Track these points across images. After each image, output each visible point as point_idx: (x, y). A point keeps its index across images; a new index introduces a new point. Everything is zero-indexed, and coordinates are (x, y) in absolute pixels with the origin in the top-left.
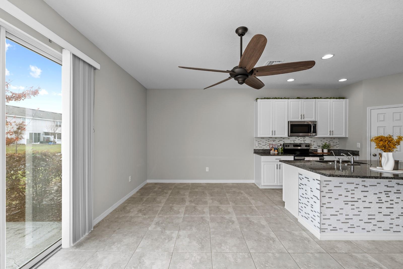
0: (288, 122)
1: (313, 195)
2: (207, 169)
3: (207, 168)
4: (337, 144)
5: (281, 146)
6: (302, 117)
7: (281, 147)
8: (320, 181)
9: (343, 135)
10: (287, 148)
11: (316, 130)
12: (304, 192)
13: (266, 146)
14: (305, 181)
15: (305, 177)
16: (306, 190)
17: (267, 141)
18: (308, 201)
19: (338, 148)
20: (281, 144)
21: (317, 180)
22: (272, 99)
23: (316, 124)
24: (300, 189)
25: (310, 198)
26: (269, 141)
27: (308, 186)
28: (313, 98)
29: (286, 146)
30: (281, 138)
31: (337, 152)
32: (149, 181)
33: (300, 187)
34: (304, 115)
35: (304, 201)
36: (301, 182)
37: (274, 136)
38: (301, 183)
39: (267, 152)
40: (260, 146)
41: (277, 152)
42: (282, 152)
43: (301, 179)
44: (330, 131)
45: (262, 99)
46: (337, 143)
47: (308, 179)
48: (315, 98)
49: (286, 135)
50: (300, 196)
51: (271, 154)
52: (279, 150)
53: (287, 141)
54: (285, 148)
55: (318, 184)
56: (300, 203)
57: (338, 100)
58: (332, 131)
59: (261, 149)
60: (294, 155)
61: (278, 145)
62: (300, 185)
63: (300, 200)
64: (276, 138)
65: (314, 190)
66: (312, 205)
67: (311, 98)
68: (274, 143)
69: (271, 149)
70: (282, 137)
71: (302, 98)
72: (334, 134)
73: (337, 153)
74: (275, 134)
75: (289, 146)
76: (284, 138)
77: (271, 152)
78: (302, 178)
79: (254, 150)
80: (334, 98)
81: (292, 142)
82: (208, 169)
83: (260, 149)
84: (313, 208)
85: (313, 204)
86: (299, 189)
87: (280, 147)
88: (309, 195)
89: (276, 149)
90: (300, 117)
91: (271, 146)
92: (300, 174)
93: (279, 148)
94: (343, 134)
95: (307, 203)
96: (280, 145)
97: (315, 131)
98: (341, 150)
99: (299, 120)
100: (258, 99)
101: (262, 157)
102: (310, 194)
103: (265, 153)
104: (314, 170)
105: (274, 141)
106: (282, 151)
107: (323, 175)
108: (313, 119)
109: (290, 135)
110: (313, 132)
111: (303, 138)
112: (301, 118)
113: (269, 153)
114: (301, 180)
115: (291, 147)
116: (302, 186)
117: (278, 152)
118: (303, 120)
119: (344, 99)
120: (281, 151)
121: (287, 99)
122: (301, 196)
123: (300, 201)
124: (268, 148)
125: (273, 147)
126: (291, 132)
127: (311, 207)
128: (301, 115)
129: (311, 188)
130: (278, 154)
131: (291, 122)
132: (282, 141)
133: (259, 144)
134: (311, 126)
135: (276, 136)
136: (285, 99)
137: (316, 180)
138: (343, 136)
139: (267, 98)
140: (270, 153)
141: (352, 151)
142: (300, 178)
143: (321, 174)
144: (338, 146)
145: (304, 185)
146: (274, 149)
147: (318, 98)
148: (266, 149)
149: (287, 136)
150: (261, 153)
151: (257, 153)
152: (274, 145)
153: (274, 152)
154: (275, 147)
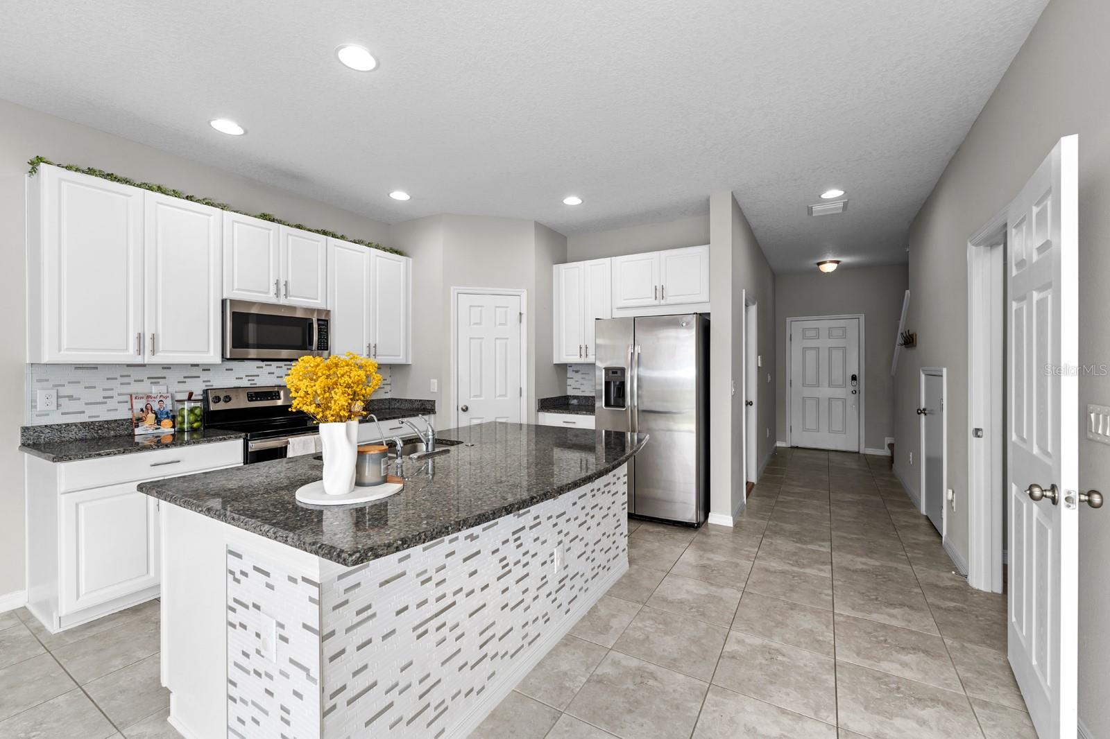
0: (223, 302)
1: (291, 661)
4: (387, 384)
5: (189, 399)
6: (278, 289)
7: (193, 404)
8: (318, 585)
9: (401, 357)
10: (221, 406)
11: (327, 339)
12: (251, 645)
13: (112, 404)
14: (252, 589)
15: (255, 568)
16: (258, 635)
17: (115, 384)
18: (267, 691)
19: (388, 396)
20: (191, 394)
21: (304, 579)
22: (139, 186)
23: (327, 321)
24: (234, 626)
25: (276, 675)
26: (126, 380)
27: (263, 613)
28: (318, 232)
29: (217, 400)
30: (193, 365)
31: (387, 407)
33: (233, 617)
34: (286, 282)
35: (250, 687)
36: (236, 591)
37: (148, 359)
38: (236, 601)
39: (112, 433)
40: (67, 405)
41: (174, 427)
42: (195, 425)
43: (238, 575)
44: (369, 345)
45: (69, 168)
46: (385, 382)
47: (267, 574)
48: (325, 233)
49: (214, 356)
50: (231, 665)
51: (137, 439)
52: (179, 419)
53: (224, 380)
54: (213, 407)
55: (311, 600)
56: (235, 701)
57: (388, 254)
58: (372, 345)
59: (75, 424)
60: (243, 434)
61: (179, 397)
62: (234, 610)
63: (234, 684)
64: (167, 367)
65: (293, 631)
66: (287, 712)
67: (313, 228)
68: (155, 390)
69: (140, 420)
70: (197, 365)
71: (280, 222)
72: (378, 353)
73: (386, 409)
74: (153, 352)
75: (228, 399)
76: (207, 368)
77: (137, 431)
78: (243, 573)
80: (377, 247)
81: (245, 383)
83: (68, 425)
84: (288, 723)
85: (291, 703)
86: (230, 627)
87: (187, 406)
88: (271, 662)
89: (168, 417)
90: (273, 289)
91: (139, 405)
92: (231, 552)
93: (184, 409)
94: (399, 356)
95: (264, 701)
96: (185, 396)
97: (324, 345)
98: (396, 399)
99: (270, 298)
100: (40, 159)
101: (63, 467)
102: (275, 656)
103: (101, 438)
104: (291, 535)
105: (155, 380)
106: (196, 421)
107: (330, 559)
108: (318, 303)
109: (228, 357)
110: (319, 348)
111: (285, 365)
112: (277, 294)
113: (130, 435)
114: (238, 581)
115: (241, 403)
116: (241, 615)
117: (178, 426)
118: (282, 301)
119: (402, 257)
120: (189, 422)
121: (218, 210)
122: (236, 664)
123: (233, 692)
124: (123, 413)
125: (147, 409)
126: (234, 346)
127: (282, 719)
128: (277, 283)
129: (281, 626)
130: (177, 440)
131: (234, 302)
132: (201, 380)
133: (58, 397)
134: (311, 325)
135: (161, 358)
136: (207, 204)
137: (300, 580)
138: (400, 360)
139: (108, 175)
140: (132, 435)
141: (420, 401)
142: (232, 573)
143: (323, 556)
144: (388, 388)
145: (251, 606)
146: (156, 417)
147: (334, 236)
148: (107, 422)
149: (218, 360)
150: (76, 440)
151: (46, 443)
152: (154, 398)
153: (155, 431)
154: (159, 409)
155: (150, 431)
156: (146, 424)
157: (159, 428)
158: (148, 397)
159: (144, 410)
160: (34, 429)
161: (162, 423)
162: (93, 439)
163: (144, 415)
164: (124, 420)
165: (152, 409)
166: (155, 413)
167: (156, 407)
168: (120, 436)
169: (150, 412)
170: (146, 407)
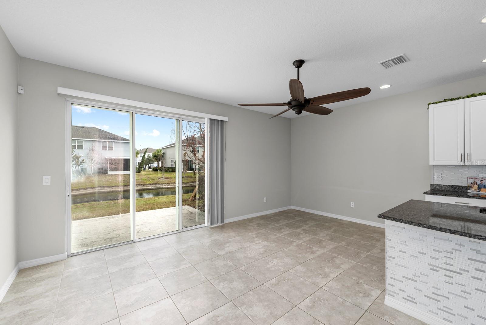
2: (352, 205)
3: (352, 203)
13: (460, 179)
32: (292, 207)
39: (460, 190)
40: (445, 179)
59: (446, 185)
69: (471, 187)
74: (468, 161)
77: (469, 191)
79: (431, 185)
82: (354, 205)
83: (444, 185)
89: (484, 188)
91: (471, 181)
103: (456, 191)
124: (464, 184)
125: (475, 183)
133: (442, 175)
140: (467, 192)
146: (479, 187)
150: (447, 191)
151: (437, 190)
152: (479, 179)
153: (477, 192)
154: (481, 184)
155: (475, 192)
156: (473, 189)
157: (480, 192)
158: (475, 178)
159: (473, 183)
160: (434, 185)
161: (481, 190)
162: (453, 191)
163: (473, 185)
164: (465, 186)
165: (477, 183)
166: (478, 185)
167: (479, 182)
168: (463, 192)
169: (475, 184)
170: (474, 182)
